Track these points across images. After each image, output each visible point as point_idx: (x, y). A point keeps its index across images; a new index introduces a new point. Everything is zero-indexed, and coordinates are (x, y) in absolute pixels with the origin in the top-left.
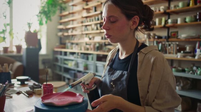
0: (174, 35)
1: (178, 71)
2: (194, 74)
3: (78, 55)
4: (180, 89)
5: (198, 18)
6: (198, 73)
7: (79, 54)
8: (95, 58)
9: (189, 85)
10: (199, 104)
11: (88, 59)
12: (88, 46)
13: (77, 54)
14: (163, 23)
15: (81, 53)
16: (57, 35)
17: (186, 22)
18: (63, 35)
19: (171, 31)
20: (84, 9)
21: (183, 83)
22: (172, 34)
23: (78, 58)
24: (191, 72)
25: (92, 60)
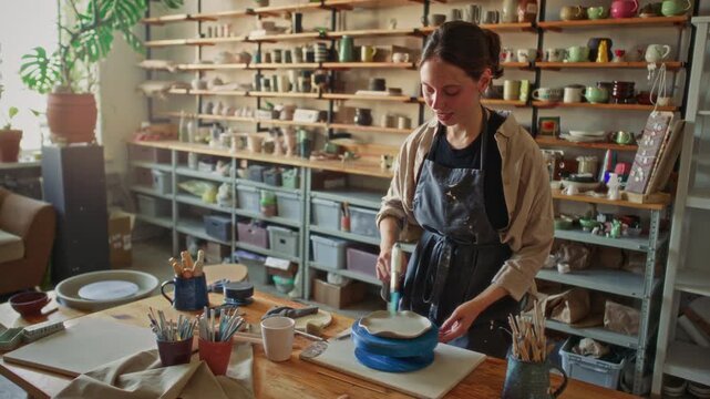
0: (550, 126)
1: (565, 227)
2: (604, 234)
3: (238, 166)
4: (568, 270)
5: (615, 94)
6: (613, 232)
7: (244, 164)
8: (307, 179)
9: (585, 257)
10: (608, 304)
11: (279, 182)
12: (268, 137)
13: (234, 163)
14: (523, 96)
15: (251, 162)
16: (138, 90)
17: (584, 100)
18: (165, 91)
19: (541, 114)
20: (251, 13)
21: (570, 253)
22: (544, 122)
23: (237, 176)
24: (595, 229)
25: (298, 185)
